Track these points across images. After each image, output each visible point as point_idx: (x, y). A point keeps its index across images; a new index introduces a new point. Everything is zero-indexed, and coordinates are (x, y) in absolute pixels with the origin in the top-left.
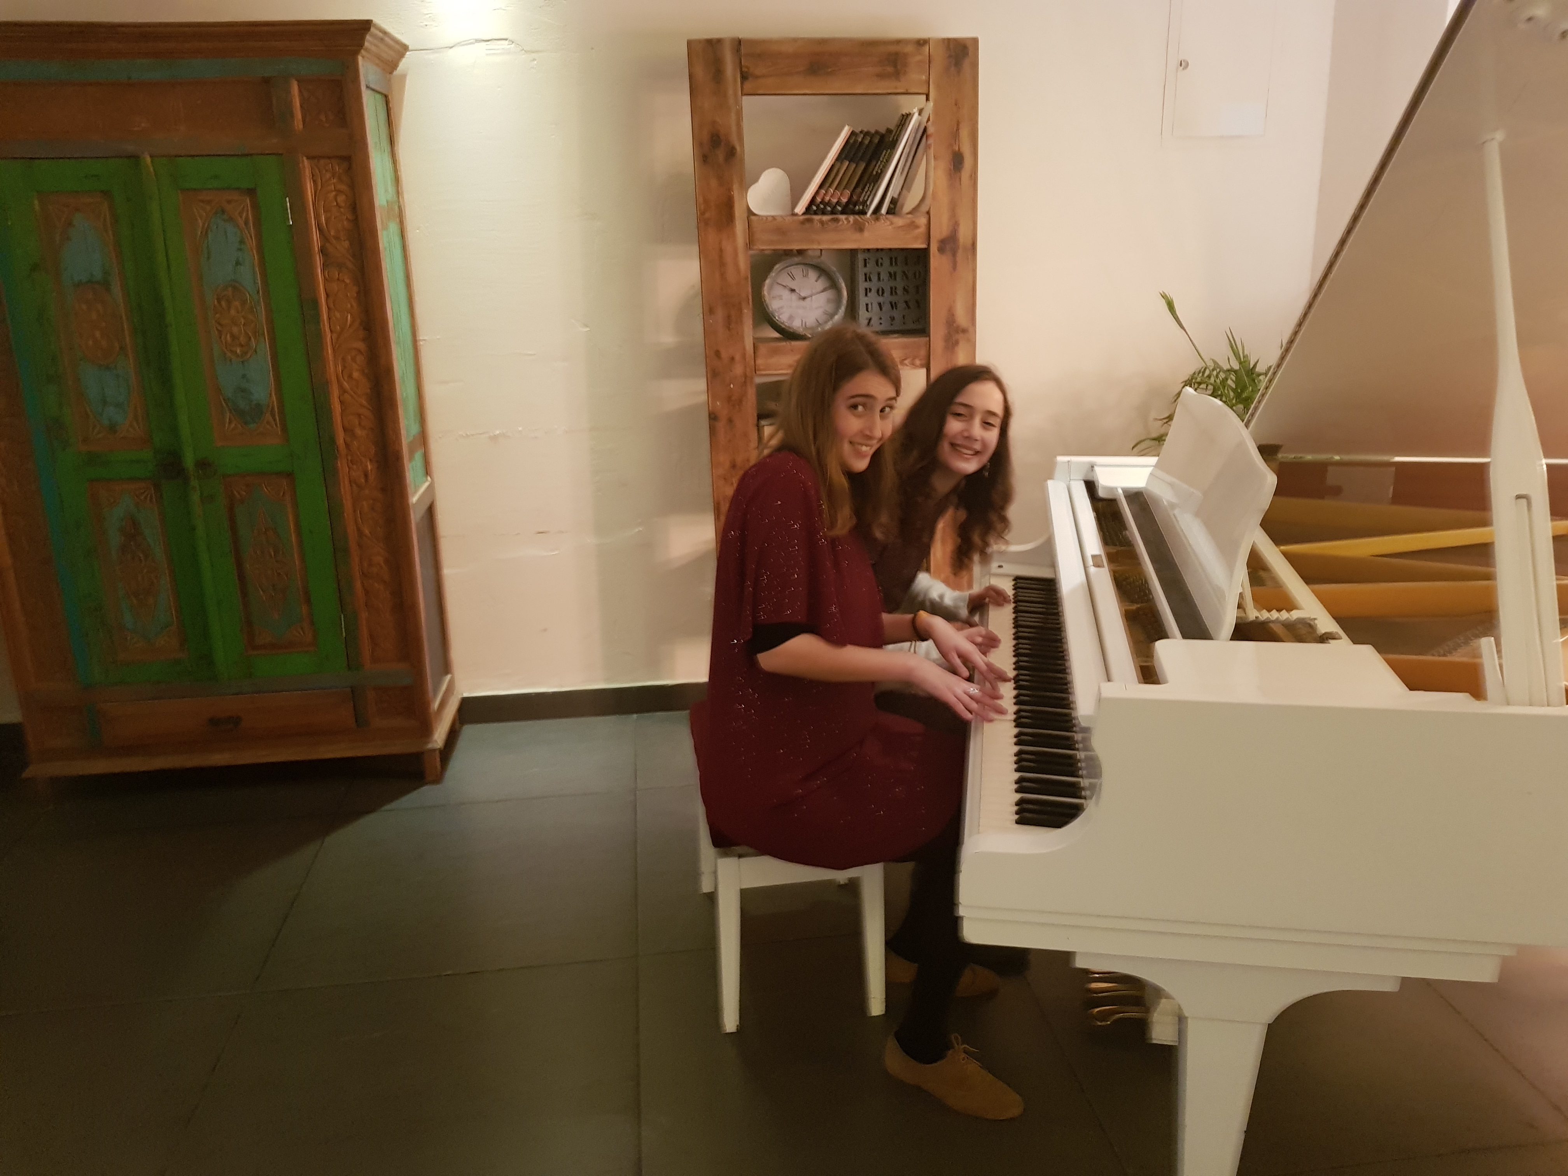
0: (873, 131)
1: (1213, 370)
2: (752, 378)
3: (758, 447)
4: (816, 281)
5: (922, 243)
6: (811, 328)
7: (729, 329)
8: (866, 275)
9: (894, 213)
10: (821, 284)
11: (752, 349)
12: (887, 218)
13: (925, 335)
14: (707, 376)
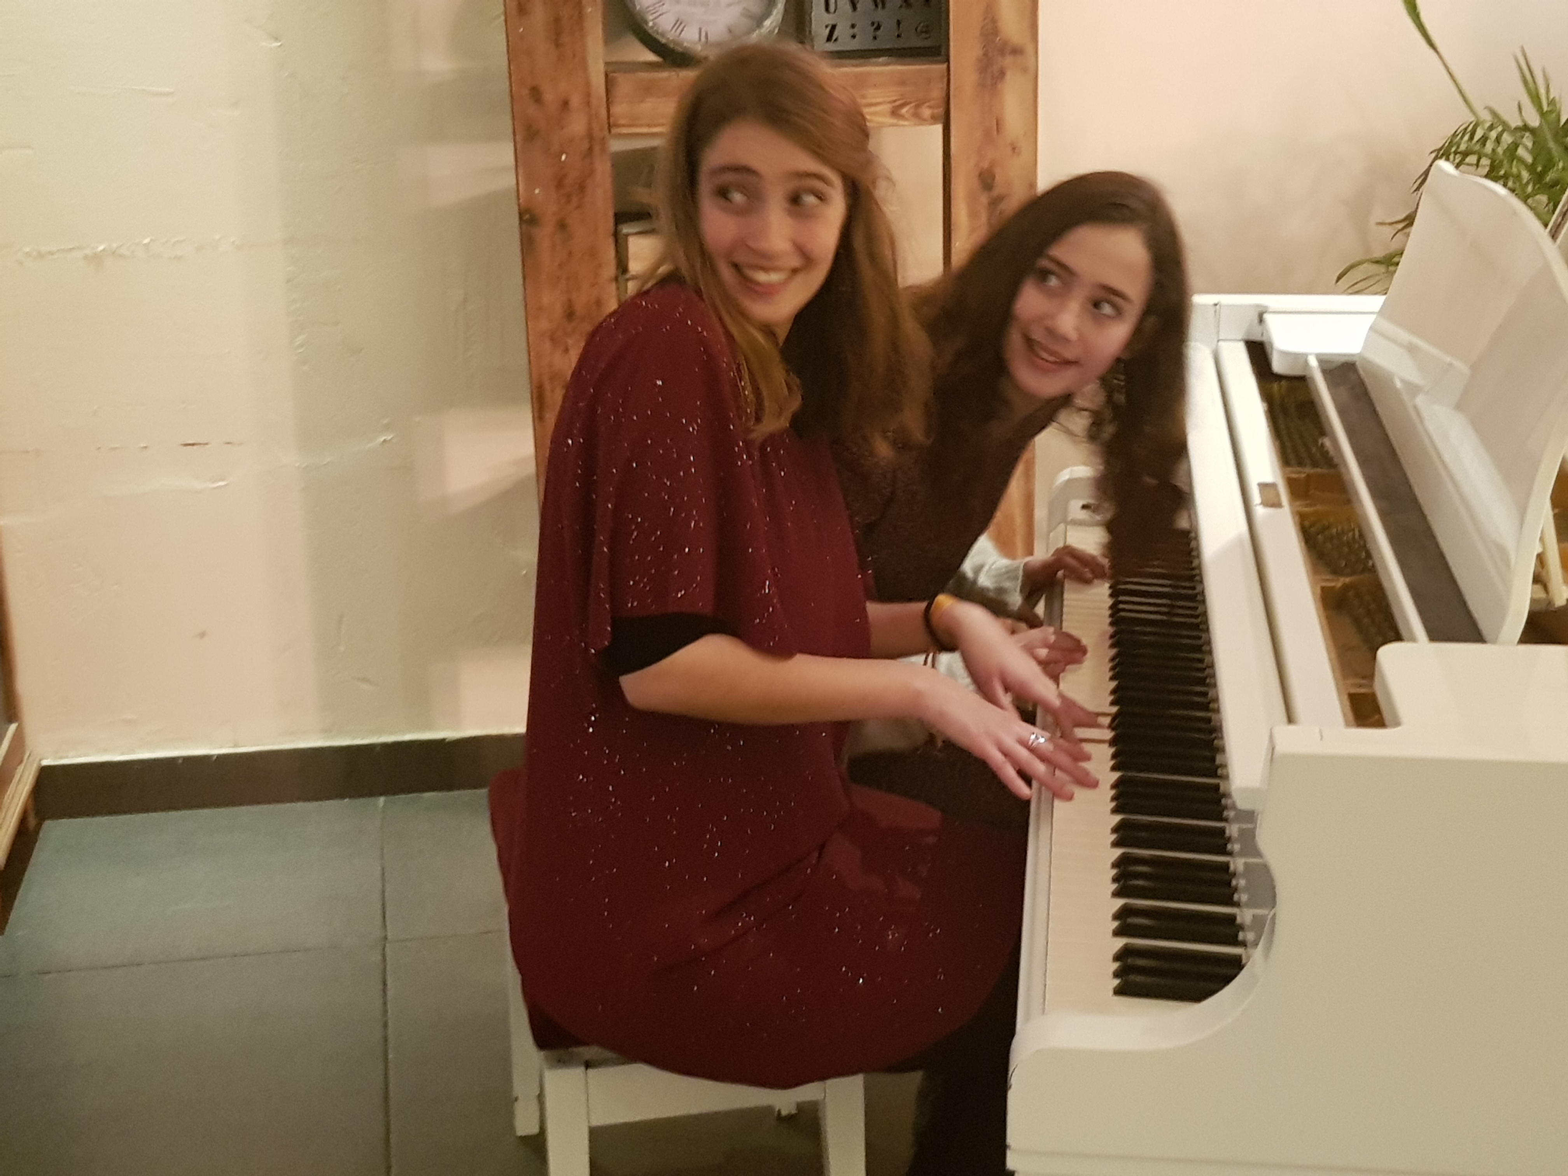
1: (1491, 128)
2: (603, 144)
6: (716, 45)
11: (604, 85)
13: (939, 58)
14: (515, 139)
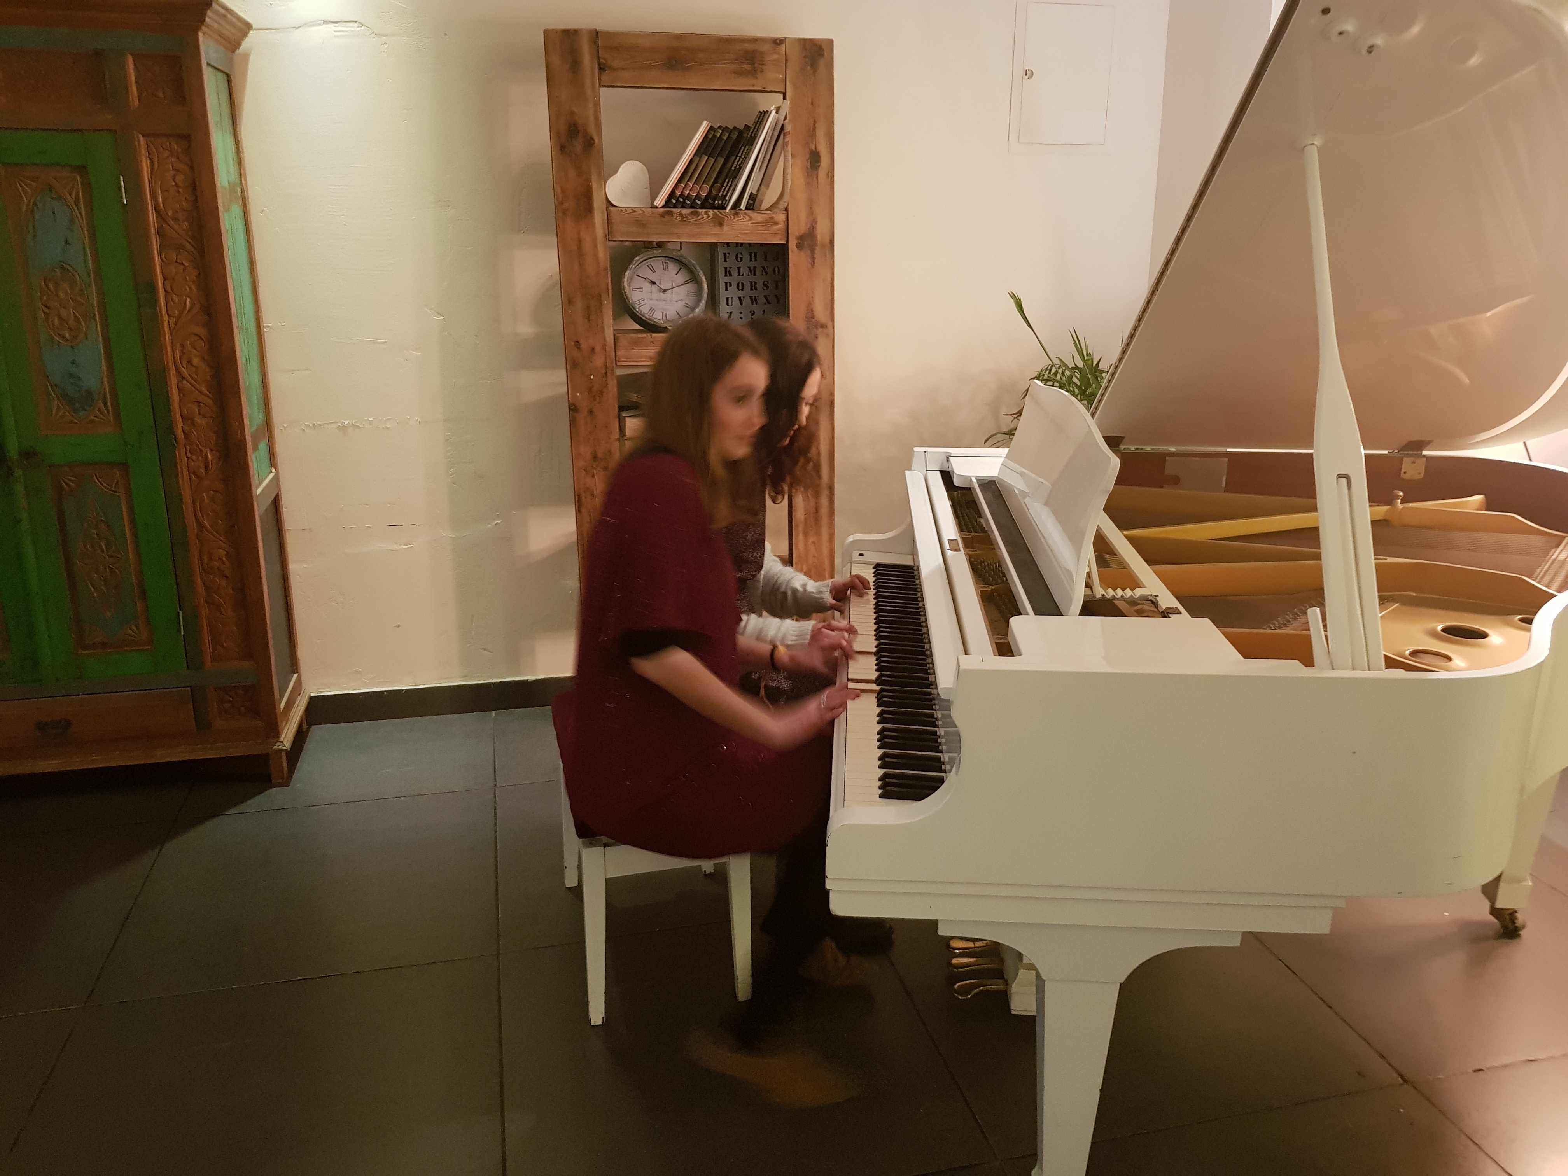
0: (731, 128)
1: (1060, 368)
2: (612, 370)
3: (621, 442)
4: (676, 274)
5: (781, 240)
6: (672, 321)
7: (589, 320)
8: (726, 268)
9: (753, 209)
10: (682, 277)
11: (613, 340)
12: (746, 214)
14: (567, 368)
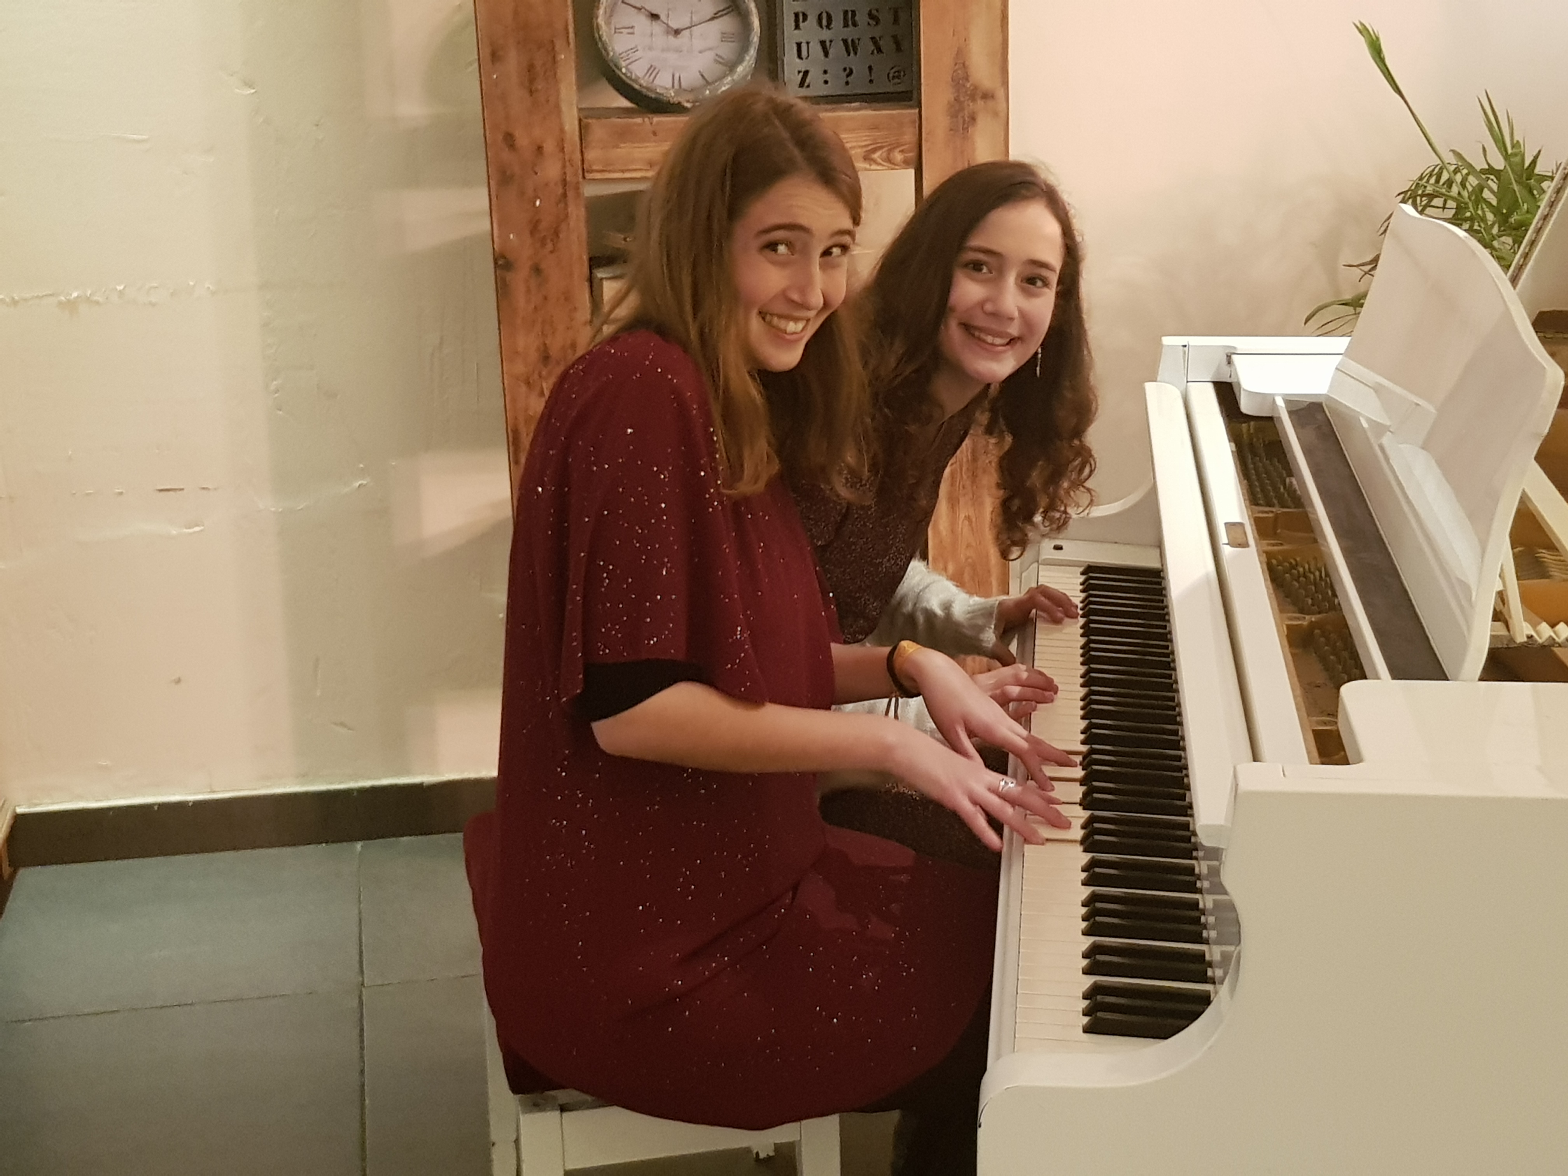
1: (1456, 171)
2: (577, 188)
3: (591, 322)
6: (692, 91)
7: (531, 92)
10: (710, 5)
11: (577, 131)
13: (911, 103)
14: (489, 183)
